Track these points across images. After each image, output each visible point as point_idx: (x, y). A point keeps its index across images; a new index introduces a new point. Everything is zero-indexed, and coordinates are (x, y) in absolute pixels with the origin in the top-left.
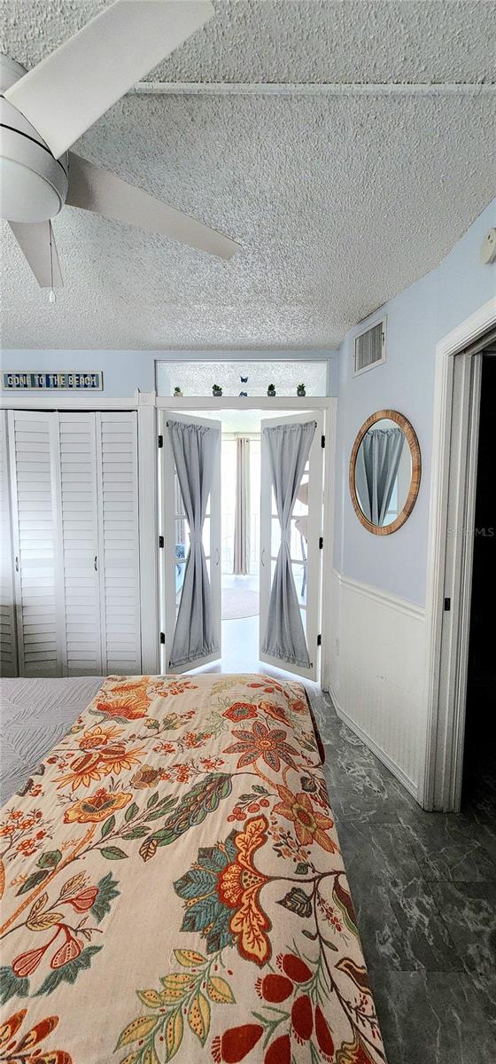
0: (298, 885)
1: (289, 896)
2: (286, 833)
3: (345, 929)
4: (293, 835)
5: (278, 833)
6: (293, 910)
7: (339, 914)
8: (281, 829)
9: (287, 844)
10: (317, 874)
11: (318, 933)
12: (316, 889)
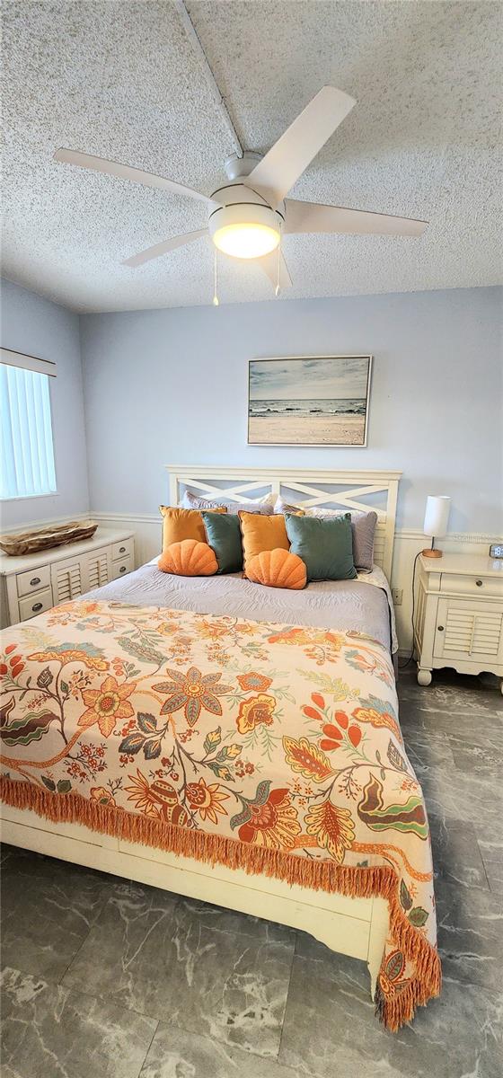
0: (54, 680)
1: (49, 673)
2: (90, 680)
3: (28, 711)
4: (88, 687)
5: (90, 675)
6: (42, 674)
7: (37, 710)
8: (93, 678)
9: (81, 679)
10: (62, 700)
11: (29, 689)
12: (52, 695)
